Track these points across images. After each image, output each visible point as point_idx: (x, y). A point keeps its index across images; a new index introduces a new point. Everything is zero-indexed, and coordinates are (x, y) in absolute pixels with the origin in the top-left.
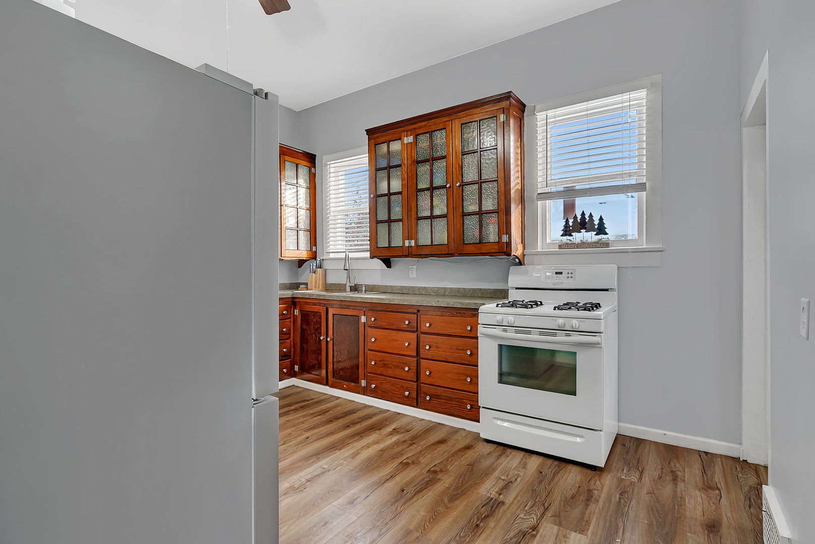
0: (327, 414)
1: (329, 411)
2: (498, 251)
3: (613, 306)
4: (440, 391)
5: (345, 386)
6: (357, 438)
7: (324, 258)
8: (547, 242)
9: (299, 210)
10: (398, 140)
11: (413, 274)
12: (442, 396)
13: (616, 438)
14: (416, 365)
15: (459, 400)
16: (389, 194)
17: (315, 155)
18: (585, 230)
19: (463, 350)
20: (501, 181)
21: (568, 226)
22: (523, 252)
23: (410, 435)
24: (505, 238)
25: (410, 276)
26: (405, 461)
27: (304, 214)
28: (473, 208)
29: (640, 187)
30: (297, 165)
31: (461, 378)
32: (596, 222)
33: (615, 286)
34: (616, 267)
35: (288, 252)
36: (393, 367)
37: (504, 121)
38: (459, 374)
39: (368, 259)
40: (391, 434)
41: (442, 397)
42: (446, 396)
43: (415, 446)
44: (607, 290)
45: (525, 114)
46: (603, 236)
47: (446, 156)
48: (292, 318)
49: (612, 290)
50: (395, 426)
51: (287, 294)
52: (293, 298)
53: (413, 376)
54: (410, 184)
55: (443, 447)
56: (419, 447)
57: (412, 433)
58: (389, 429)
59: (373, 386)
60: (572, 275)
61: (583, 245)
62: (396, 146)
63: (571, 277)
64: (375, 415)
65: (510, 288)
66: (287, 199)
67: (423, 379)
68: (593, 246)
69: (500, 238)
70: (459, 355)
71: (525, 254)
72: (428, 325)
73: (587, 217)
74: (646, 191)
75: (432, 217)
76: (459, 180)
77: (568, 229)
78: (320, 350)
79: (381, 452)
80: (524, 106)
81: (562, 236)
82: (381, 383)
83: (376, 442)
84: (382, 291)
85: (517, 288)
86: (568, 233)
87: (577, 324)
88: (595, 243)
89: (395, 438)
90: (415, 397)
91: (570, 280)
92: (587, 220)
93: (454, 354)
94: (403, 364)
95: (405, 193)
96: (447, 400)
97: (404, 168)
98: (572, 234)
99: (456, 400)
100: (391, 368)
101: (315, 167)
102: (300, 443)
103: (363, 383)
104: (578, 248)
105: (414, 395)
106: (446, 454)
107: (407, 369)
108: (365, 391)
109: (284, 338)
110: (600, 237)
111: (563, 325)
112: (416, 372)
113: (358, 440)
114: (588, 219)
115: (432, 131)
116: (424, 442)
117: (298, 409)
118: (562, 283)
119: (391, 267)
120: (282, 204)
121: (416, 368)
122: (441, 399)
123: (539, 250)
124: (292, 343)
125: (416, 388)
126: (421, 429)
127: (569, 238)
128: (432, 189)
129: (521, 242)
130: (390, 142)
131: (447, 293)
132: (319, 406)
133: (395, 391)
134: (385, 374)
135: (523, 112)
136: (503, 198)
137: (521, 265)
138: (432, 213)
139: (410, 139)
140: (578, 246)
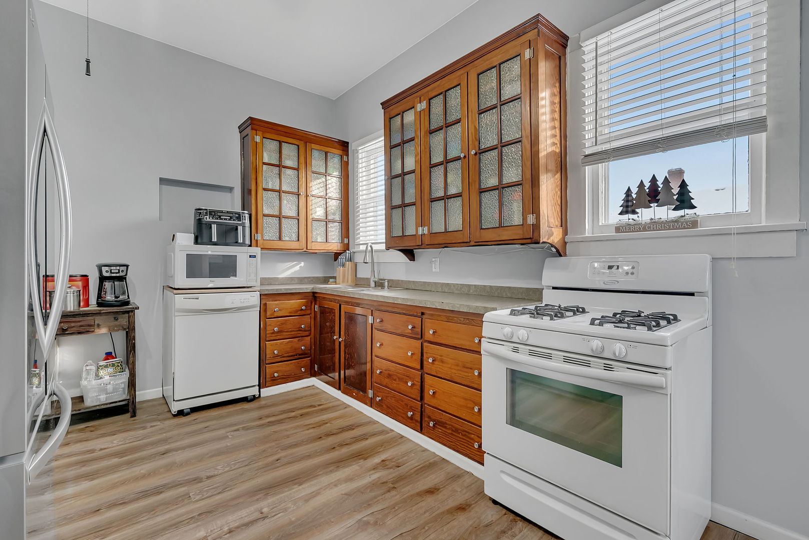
0: (322, 428)
1: (327, 423)
2: (522, 237)
3: (701, 319)
4: (445, 417)
5: (354, 394)
6: (331, 468)
7: (354, 250)
8: (600, 224)
9: (328, 200)
10: (411, 108)
11: (436, 268)
12: (447, 424)
13: (707, 529)
14: (420, 381)
15: (467, 434)
16: (404, 174)
17: (348, 143)
18: (656, 204)
19: (471, 369)
20: (526, 143)
21: (630, 198)
22: (564, 238)
23: (397, 473)
24: (531, 219)
25: (434, 270)
26: (365, 519)
27: (334, 205)
28: (493, 181)
29: (756, 125)
30: (326, 153)
31: (469, 405)
32: (676, 190)
33: (707, 286)
34: (709, 257)
35: (315, 245)
36: (397, 380)
37: (530, 59)
38: (466, 399)
39: (384, 251)
40: (375, 468)
41: (448, 427)
42: (451, 425)
43: (393, 493)
44: (692, 294)
45: (568, 50)
46: (688, 211)
47: (460, 118)
48: (313, 314)
49: (702, 294)
50: (387, 456)
51: (306, 288)
52: (314, 293)
53: (416, 393)
54: (423, 159)
55: (430, 501)
56: (398, 496)
57: (402, 470)
58: (377, 460)
59: (378, 399)
60: (634, 271)
61: (655, 225)
62: (410, 117)
63: (632, 274)
64: (374, 435)
65: (545, 288)
66: (314, 188)
67: (427, 399)
68: (670, 226)
69: (525, 219)
70: (466, 374)
71: (566, 240)
72: (431, 332)
73: (660, 183)
74: (766, 131)
75: (446, 198)
76: (475, 147)
77: (630, 204)
78: (334, 350)
79: (346, 497)
80: (566, 38)
81: (620, 214)
82: (387, 397)
83: (349, 479)
84: (405, 287)
85: (554, 288)
86: (630, 209)
87: (624, 350)
88: (673, 221)
89: (375, 476)
90: (419, 420)
91: (630, 278)
92: (660, 189)
93: (460, 372)
94: (407, 378)
95: (418, 171)
96: (453, 431)
97: (417, 140)
98: (637, 210)
99: (464, 433)
100: (395, 380)
101: (347, 155)
102: (267, 465)
103: (370, 393)
104: (645, 230)
105: (418, 417)
106: (427, 514)
107: (409, 384)
108: (371, 403)
109: (304, 335)
110: (681, 213)
111: (599, 349)
112: (420, 389)
113: (331, 471)
114: (661, 186)
115: (446, 91)
116: (408, 488)
117: (297, 417)
118: (618, 282)
119: (414, 260)
120: (308, 194)
121: (420, 384)
122: (445, 427)
123: (587, 235)
124: (313, 341)
125: (420, 408)
126: (416, 465)
127: (631, 216)
128: (447, 161)
129: (559, 224)
130: (403, 112)
131: (471, 291)
132: (320, 416)
133: (400, 409)
134: (390, 387)
135: (565, 46)
136: (529, 164)
137: (561, 256)
138: (445, 192)
139: (423, 105)
140: (645, 227)
